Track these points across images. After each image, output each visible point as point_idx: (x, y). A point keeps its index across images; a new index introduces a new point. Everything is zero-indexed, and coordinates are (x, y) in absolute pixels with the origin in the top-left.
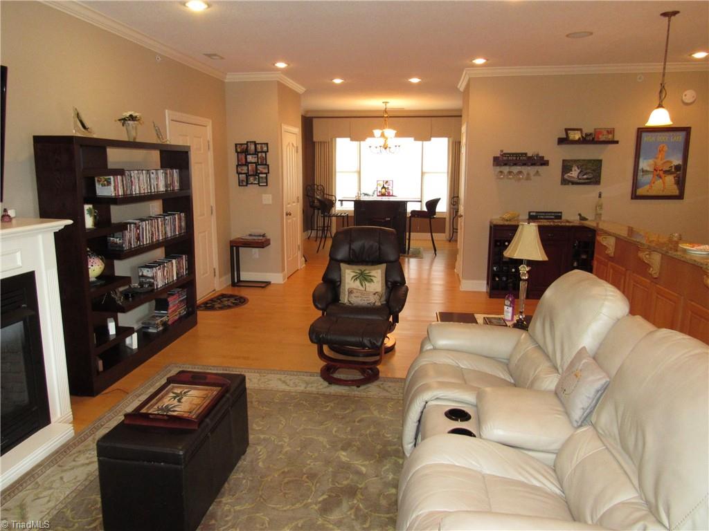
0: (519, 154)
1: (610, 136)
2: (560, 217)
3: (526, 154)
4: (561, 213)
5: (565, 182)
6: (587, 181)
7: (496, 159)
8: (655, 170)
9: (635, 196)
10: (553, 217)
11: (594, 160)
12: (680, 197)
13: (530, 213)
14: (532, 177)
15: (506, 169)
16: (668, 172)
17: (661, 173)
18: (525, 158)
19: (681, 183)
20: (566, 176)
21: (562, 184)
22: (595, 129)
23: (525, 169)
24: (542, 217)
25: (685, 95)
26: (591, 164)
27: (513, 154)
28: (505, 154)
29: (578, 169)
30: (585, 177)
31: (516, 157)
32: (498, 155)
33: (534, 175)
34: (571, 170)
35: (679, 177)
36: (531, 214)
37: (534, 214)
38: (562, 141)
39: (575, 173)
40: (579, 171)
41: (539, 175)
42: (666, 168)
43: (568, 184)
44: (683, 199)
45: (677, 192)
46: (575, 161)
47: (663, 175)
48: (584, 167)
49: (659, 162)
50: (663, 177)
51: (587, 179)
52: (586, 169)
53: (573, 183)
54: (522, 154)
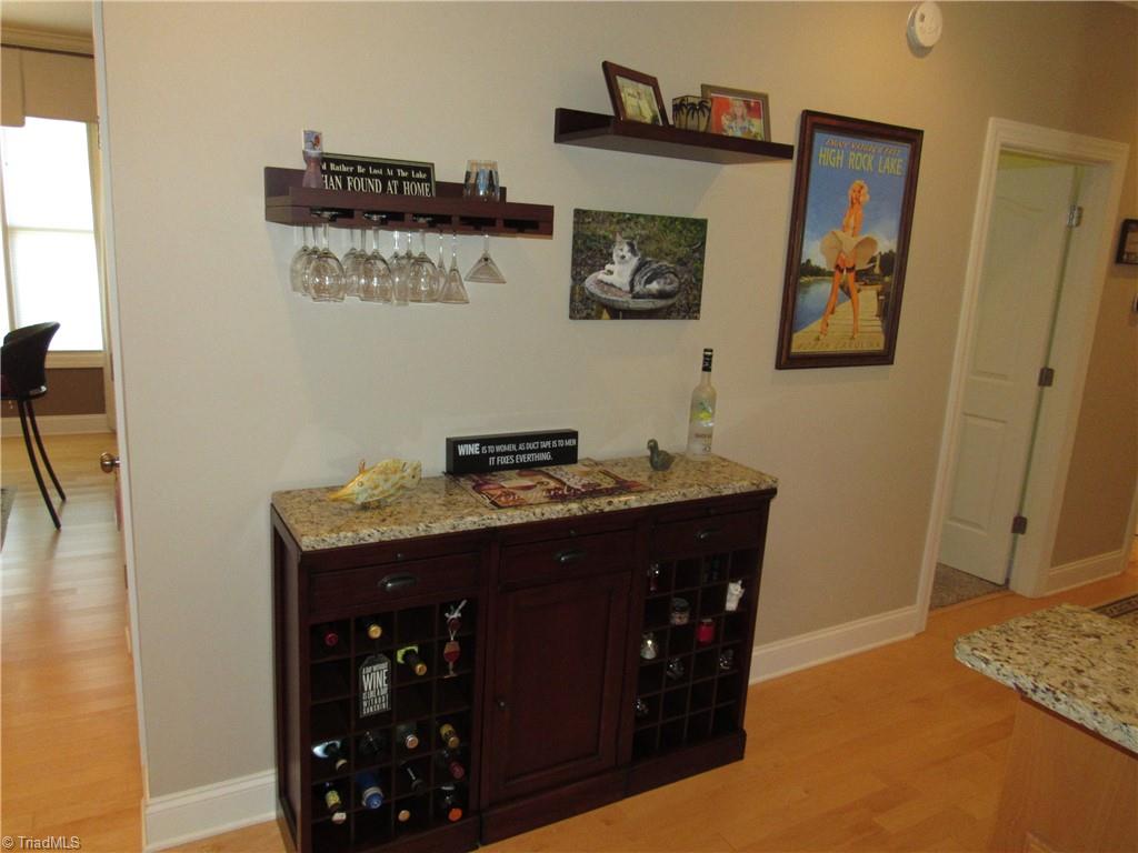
0: (394, 166)
1: (756, 127)
2: (567, 455)
3: (427, 170)
4: (574, 435)
5: (585, 306)
6: (660, 303)
7: (279, 183)
8: (837, 267)
9: (788, 360)
10: (546, 456)
11: (684, 221)
12: (884, 357)
13: (453, 445)
14: (470, 288)
15: (338, 241)
16: (864, 276)
17: (850, 277)
18: (423, 190)
19: (890, 313)
20: (590, 283)
21: (575, 313)
22: (704, 88)
23: (442, 247)
24: (505, 460)
25: (922, 18)
26: (672, 236)
27: (368, 164)
28: (327, 159)
29: (633, 251)
30: (654, 286)
31: (384, 179)
32: (296, 162)
33: (473, 277)
34: (608, 258)
35: (887, 295)
36: (462, 450)
37: (473, 449)
38: (572, 126)
39: (619, 272)
40: (634, 262)
41: (496, 278)
42: (862, 265)
43: (599, 317)
44: (892, 363)
45: (878, 344)
46: (624, 220)
47: (854, 286)
48: (652, 247)
49: (849, 241)
50: (854, 292)
51: (661, 295)
52: (659, 255)
53: (617, 313)
54: (411, 168)
